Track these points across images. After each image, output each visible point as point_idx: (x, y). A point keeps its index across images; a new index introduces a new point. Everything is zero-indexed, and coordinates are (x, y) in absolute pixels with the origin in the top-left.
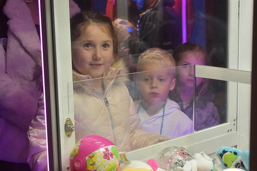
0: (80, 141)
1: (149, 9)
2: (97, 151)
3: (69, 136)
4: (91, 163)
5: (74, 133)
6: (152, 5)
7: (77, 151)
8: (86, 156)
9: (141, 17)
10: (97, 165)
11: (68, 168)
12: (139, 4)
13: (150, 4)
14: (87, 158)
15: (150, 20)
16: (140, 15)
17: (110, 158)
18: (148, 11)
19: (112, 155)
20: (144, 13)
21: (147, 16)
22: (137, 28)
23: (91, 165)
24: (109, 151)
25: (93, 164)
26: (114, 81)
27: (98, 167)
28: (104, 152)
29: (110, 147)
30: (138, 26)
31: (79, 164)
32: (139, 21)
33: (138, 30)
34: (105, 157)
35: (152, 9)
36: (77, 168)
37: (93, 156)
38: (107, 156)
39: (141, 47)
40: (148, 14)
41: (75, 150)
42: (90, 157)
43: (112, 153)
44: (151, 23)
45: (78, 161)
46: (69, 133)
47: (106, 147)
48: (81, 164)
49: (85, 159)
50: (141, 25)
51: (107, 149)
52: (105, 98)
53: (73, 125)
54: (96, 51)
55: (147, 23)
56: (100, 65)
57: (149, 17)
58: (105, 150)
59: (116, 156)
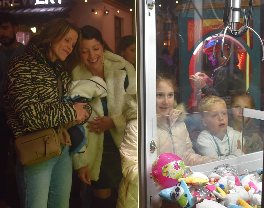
0: (159, 156)
1: (220, 66)
2: (170, 164)
3: (153, 152)
4: (165, 171)
5: (156, 150)
6: (222, 63)
7: (156, 163)
8: (162, 167)
9: (214, 72)
10: (169, 173)
11: (151, 174)
12: (213, 62)
13: (221, 63)
14: (163, 168)
15: (220, 75)
16: (214, 70)
17: (178, 169)
18: (220, 67)
19: (179, 167)
20: (217, 69)
21: (218, 71)
22: (211, 79)
23: (165, 173)
24: (178, 164)
25: (167, 172)
26: (178, 119)
27: (170, 174)
28: (174, 165)
29: (178, 162)
30: (212, 78)
31: (157, 171)
32: (213, 75)
33: (212, 81)
34: (175, 168)
35: (222, 66)
36: (156, 174)
37: (167, 167)
38: (176, 167)
39: (214, 93)
40: (219, 70)
41: (155, 162)
42: (165, 167)
43: (180, 165)
44: (221, 77)
45: (157, 169)
46: (153, 150)
47: (176, 161)
48: (158, 172)
49: (162, 168)
50: (214, 77)
51: (176, 163)
52: (170, 131)
53: (155, 145)
54: (165, 99)
55: (218, 76)
56: (167, 108)
57: (219, 72)
58: (175, 164)
59: (183, 168)
